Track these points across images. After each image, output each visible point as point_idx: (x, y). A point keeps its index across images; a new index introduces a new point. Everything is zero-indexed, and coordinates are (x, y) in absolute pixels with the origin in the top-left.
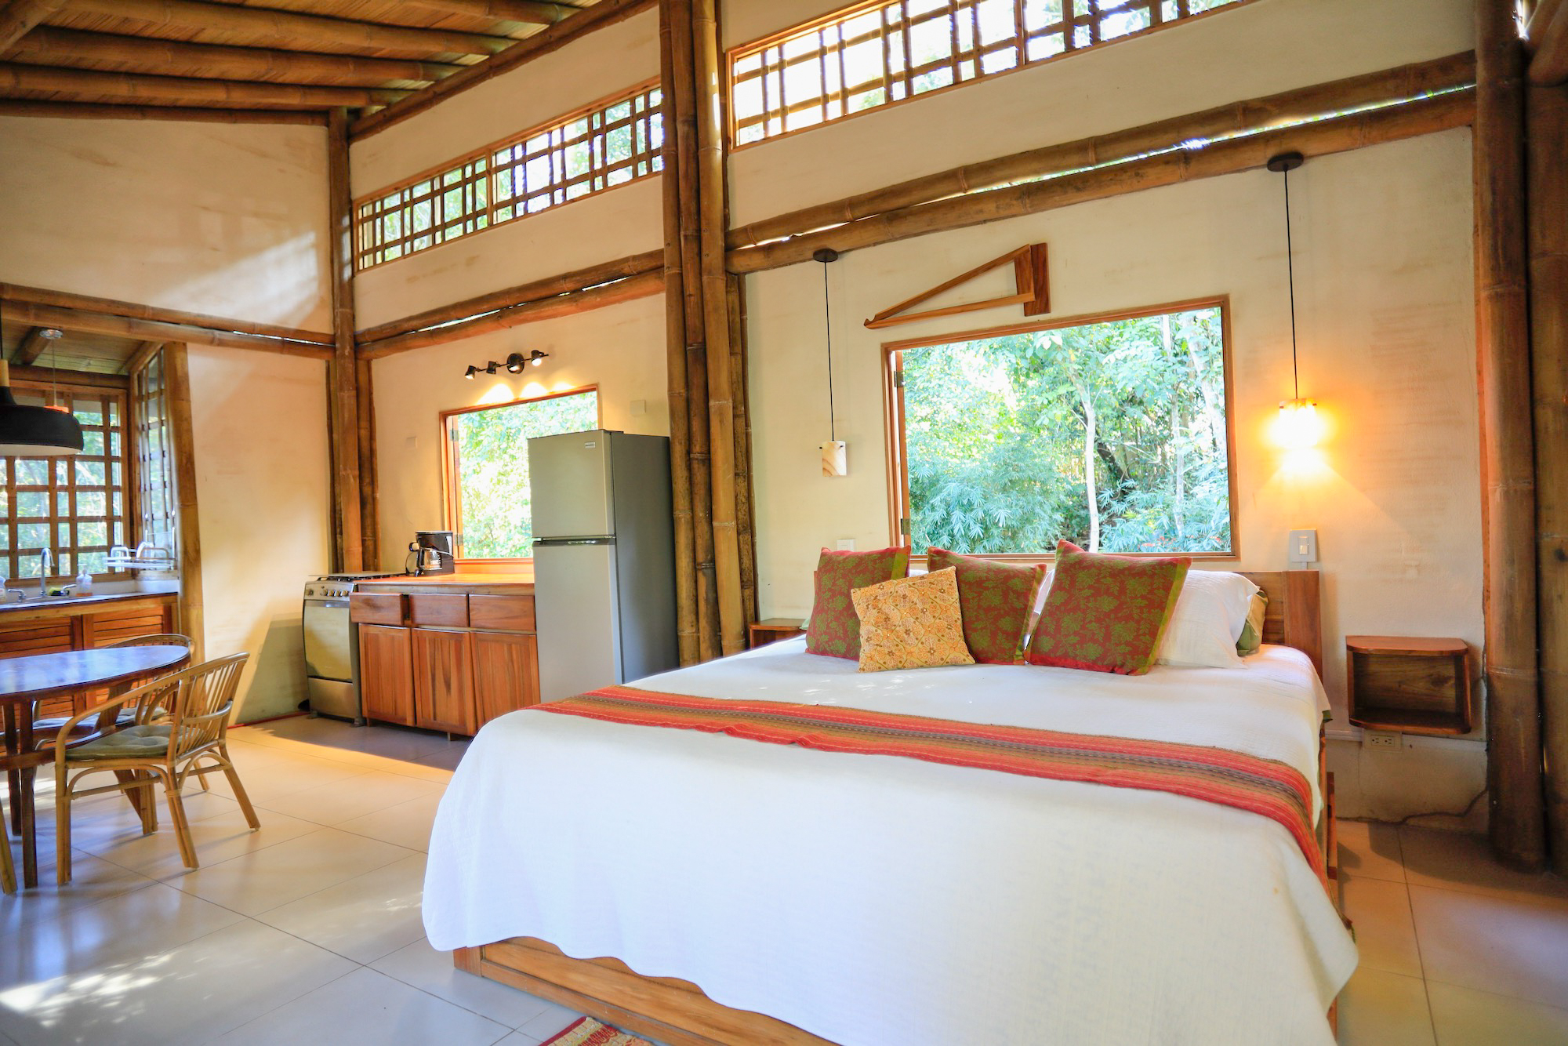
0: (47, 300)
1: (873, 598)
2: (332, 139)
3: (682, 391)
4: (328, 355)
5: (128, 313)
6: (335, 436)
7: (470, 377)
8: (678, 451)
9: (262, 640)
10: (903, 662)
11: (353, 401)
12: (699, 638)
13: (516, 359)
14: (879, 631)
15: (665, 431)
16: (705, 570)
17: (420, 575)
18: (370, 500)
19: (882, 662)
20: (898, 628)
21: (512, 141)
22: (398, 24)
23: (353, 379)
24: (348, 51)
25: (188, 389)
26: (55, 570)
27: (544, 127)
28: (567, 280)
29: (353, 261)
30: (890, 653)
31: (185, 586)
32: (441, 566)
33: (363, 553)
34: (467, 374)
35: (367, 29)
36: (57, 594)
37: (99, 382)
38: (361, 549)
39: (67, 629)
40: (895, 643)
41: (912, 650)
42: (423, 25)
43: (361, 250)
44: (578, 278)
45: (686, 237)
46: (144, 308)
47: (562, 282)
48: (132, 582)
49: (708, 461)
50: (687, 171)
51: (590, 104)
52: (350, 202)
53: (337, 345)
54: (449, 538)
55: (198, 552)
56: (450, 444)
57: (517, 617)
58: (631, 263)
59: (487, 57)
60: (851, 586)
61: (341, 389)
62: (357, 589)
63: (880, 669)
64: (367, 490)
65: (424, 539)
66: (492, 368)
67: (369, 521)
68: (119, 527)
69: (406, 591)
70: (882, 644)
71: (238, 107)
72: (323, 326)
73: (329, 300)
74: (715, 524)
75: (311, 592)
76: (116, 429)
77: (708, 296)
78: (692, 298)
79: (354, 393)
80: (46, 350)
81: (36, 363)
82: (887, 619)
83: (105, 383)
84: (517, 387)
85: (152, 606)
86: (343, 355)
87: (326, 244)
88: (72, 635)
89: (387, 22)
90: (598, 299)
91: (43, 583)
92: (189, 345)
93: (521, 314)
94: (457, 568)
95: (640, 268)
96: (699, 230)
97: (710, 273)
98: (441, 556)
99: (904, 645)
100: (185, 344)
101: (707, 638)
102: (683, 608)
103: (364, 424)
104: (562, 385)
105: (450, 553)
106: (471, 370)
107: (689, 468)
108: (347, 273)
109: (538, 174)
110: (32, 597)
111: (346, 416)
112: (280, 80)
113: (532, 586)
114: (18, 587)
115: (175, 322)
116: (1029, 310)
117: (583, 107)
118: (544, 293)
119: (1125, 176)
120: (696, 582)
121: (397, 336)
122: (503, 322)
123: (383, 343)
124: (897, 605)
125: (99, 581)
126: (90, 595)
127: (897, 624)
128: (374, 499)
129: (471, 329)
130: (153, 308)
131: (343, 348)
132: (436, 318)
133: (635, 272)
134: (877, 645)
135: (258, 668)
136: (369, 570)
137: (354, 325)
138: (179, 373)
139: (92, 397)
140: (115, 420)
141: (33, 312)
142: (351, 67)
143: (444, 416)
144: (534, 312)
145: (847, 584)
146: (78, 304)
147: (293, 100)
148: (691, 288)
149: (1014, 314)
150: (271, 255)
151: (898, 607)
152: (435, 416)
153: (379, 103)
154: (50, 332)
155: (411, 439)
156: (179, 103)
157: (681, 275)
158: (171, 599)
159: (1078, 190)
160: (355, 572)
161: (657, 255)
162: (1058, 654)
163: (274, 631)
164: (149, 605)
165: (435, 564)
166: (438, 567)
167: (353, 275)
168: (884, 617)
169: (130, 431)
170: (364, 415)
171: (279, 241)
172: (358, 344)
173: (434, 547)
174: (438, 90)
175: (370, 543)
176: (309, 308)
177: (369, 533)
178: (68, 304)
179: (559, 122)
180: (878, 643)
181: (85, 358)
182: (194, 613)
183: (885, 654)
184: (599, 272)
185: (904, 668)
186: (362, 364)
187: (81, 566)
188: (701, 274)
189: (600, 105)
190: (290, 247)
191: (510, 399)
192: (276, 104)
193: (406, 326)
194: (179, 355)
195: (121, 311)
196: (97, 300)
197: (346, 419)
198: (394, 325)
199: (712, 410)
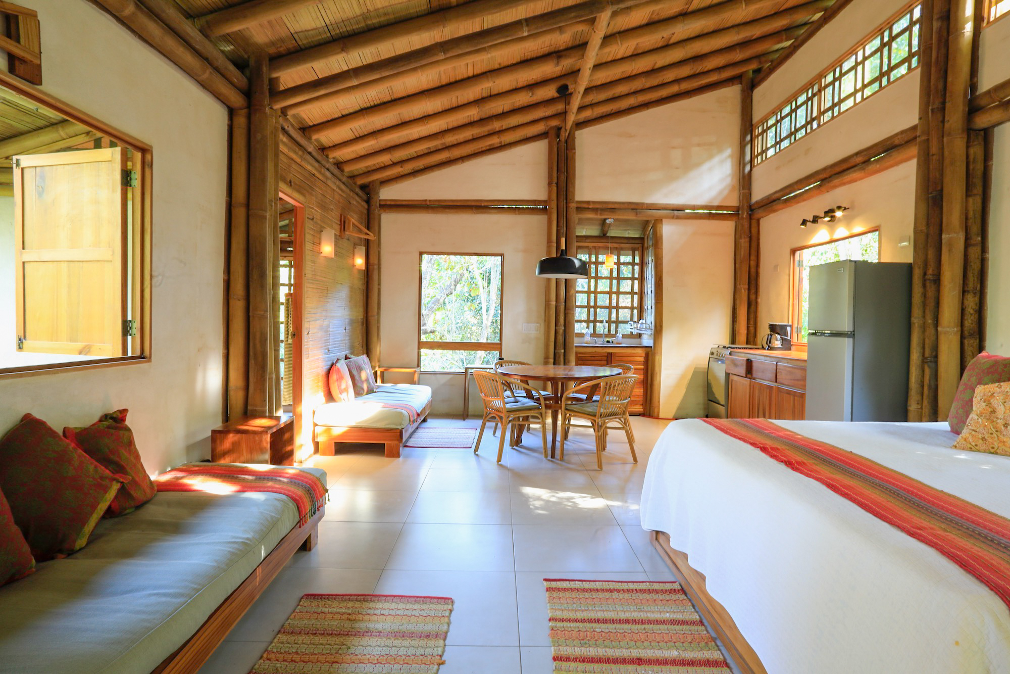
0: (604, 206)
1: (990, 394)
2: (743, 91)
3: (923, 228)
4: (735, 218)
5: (636, 208)
6: (737, 265)
7: (802, 227)
8: (917, 273)
9: (689, 377)
10: (996, 448)
11: (747, 245)
12: (922, 413)
13: (830, 212)
14: (980, 420)
15: (910, 260)
16: (929, 363)
17: (768, 349)
18: (753, 303)
19: (973, 444)
20: (999, 421)
21: (833, 66)
22: (755, 18)
23: (747, 231)
24: (736, 43)
25: (662, 243)
26: (609, 330)
27: (853, 52)
28: (858, 155)
29: (751, 161)
30: (983, 439)
31: (654, 343)
32: (782, 345)
33: (748, 334)
34: (801, 225)
35: (736, 29)
36: (608, 342)
37: (631, 241)
38: (746, 332)
39: (605, 358)
40: (990, 431)
41: (1005, 440)
42: (773, 12)
43: (756, 153)
44: (865, 153)
45: (932, 110)
46: (643, 204)
47: (855, 157)
48: (639, 340)
49: (937, 281)
50: (937, 57)
51: (881, 25)
52: (752, 125)
53: (740, 212)
54: (789, 329)
55: (661, 326)
56: (797, 269)
57: (798, 380)
58: (899, 137)
59: (823, 13)
60: (980, 383)
61: (741, 238)
62: (731, 354)
63: (971, 449)
64: (753, 297)
65: (773, 328)
66: (815, 220)
67: (752, 316)
68: (635, 312)
69: (751, 357)
70: (978, 430)
71: (692, 89)
72: (734, 202)
73: (737, 187)
74: (939, 329)
75: (712, 353)
76: (637, 264)
77: (946, 153)
78: (935, 157)
79: (748, 240)
80: (612, 228)
81: (608, 235)
82: (994, 412)
83: (633, 241)
84: (832, 230)
85: (641, 352)
86: (743, 217)
87: (737, 154)
88: (607, 361)
89: (748, 20)
90: (878, 166)
91: (604, 336)
92: (663, 220)
93: (832, 182)
94: (793, 348)
95: (906, 139)
96: (944, 103)
97: (949, 134)
98: (783, 339)
99: (999, 435)
100: (662, 220)
101: (927, 414)
102: (911, 390)
103: (753, 257)
104: (858, 229)
105: (789, 338)
106: (804, 222)
107: (924, 286)
108: (748, 168)
109: (848, 85)
110: (600, 342)
111: (742, 253)
112: (706, 70)
113: (805, 361)
114: (595, 337)
115: (657, 209)
117: (875, 29)
118: (845, 166)
120: (923, 371)
121: (772, 203)
122: (823, 189)
123: (762, 208)
124: (1005, 402)
125: (625, 338)
126: (621, 344)
127: (999, 417)
128: (757, 303)
129: (805, 196)
130: (647, 204)
131: (743, 213)
132: (787, 191)
133: (903, 143)
134: (973, 430)
135: (686, 391)
136: (750, 344)
137: (750, 199)
138: (658, 235)
139: (628, 249)
140: (637, 260)
141: (599, 212)
142: (738, 51)
143: (793, 252)
144: (839, 180)
145: (977, 381)
146: (616, 206)
147: (714, 78)
148: (934, 150)
150: (706, 166)
151: (1005, 404)
152: (788, 252)
153: (766, 62)
154: (610, 220)
155: (776, 267)
156: (664, 97)
157: (928, 140)
158: (649, 349)
160: (741, 344)
161: (914, 128)
163: (696, 373)
164: (639, 351)
165: (778, 344)
166: (780, 346)
167: (751, 169)
168: (990, 410)
169: (642, 264)
170: (754, 252)
171: (710, 157)
172: (751, 209)
173: (779, 334)
174: (796, 44)
175: (752, 329)
176: (726, 193)
177: (752, 322)
178: (613, 206)
179: (862, 44)
180: (975, 429)
181: (626, 230)
182: (657, 358)
183: (979, 439)
184: (878, 147)
185: (996, 453)
186: (754, 222)
187: (619, 329)
188: (943, 137)
189: (889, 23)
190: (716, 160)
191: (828, 239)
192: (710, 82)
193: (774, 197)
194: (659, 226)
195: (633, 207)
196: (623, 203)
197: (742, 256)
198: (768, 197)
199: (944, 241)
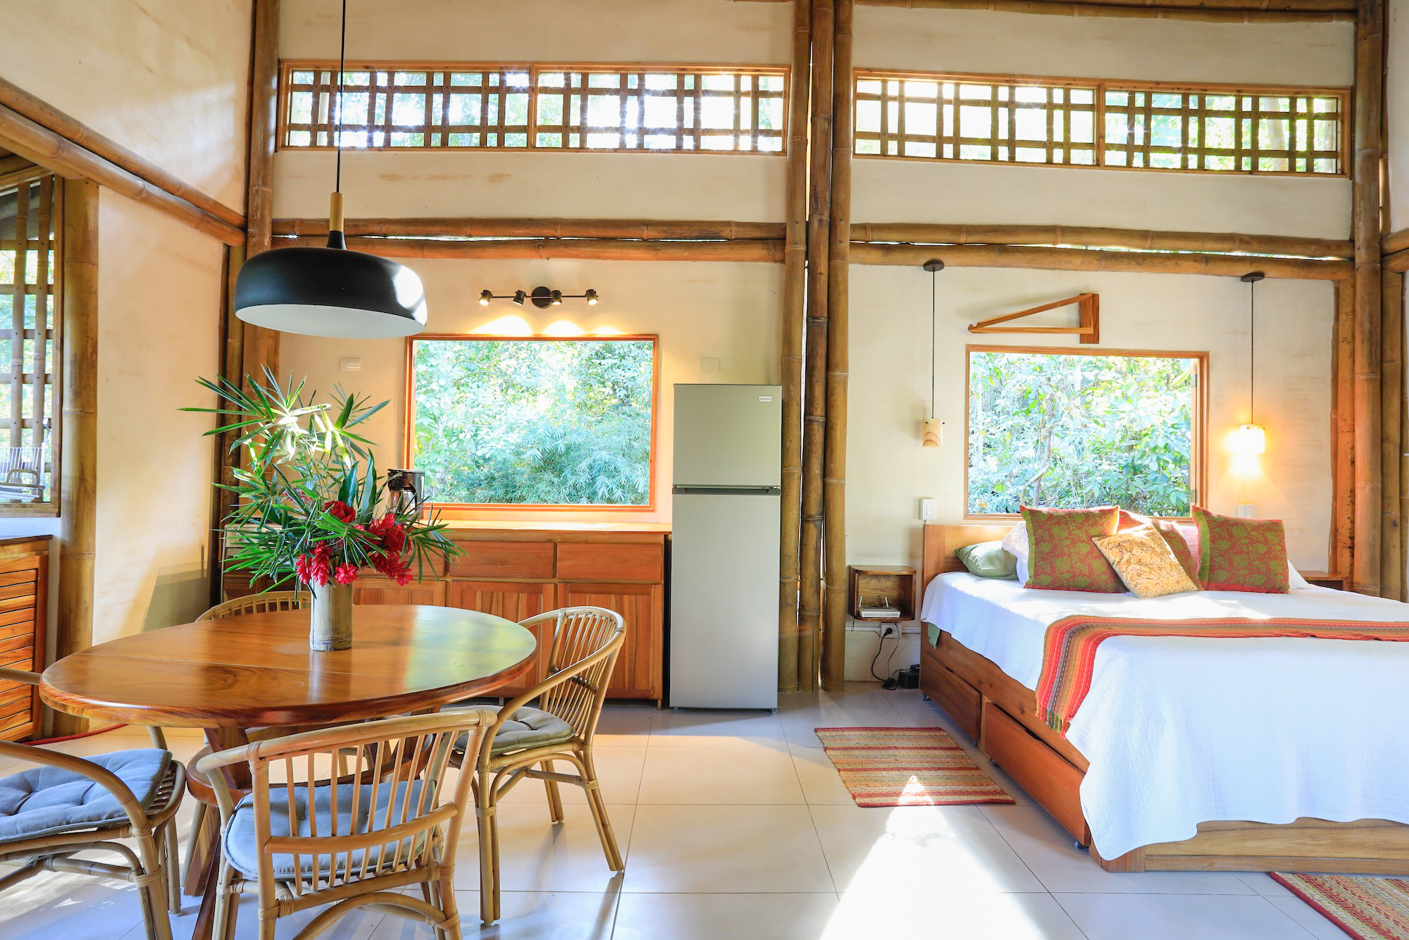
5: (57, 127)
7: (484, 302)
8: (796, 412)
9: (147, 603)
13: (545, 293)
16: (817, 522)
21: (571, 68)
25: (97, 250)
28: (650, 228)
29: (277, 133)
34: (480, 298)
43: (288, 122)
44: (665, 228)
45: (821, 221)
46: (79, 125)
47: (643, 227)
52: (279, 60)
53: (252, 230)
55: (93, 478)
58: (733, 228)
66: (520, 298)
74: (832, 481)
78: (823, 276)
84: (539, 322)
85: (22, 555)
90: (686, 254)
92: (103, 187)
93: (575, 249)
95: (742, 235)
97: (843, 258)
100: (98, 185)
101: (814, 583)
104: (611, 329)
106: (486, 294)
109: (602, 112)
115: (106, 155)
116: (1084, 339)
119: (1169, 263)
120: (803, 532)
122: (543, 252)
129: (490, 251)
130: (88, 129)
133: (734, 237)
137: (272, 209)
143: (410, 340)
144: (595, 250)
148: (822, 267)
149: (1072, 340)
155: (350, 360)
158: (47, 545)
159: (1138, 264)
162: (1231, 582)
163: (159, 590)
167: (276, 150)
179: (639, 69)
184: (693, 229)
189: (695, 68)
191: (530, 334)
194: (90, 200)
195: (52, 121)
196: (29, 97)
